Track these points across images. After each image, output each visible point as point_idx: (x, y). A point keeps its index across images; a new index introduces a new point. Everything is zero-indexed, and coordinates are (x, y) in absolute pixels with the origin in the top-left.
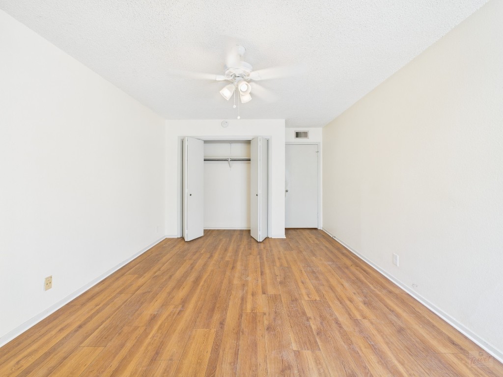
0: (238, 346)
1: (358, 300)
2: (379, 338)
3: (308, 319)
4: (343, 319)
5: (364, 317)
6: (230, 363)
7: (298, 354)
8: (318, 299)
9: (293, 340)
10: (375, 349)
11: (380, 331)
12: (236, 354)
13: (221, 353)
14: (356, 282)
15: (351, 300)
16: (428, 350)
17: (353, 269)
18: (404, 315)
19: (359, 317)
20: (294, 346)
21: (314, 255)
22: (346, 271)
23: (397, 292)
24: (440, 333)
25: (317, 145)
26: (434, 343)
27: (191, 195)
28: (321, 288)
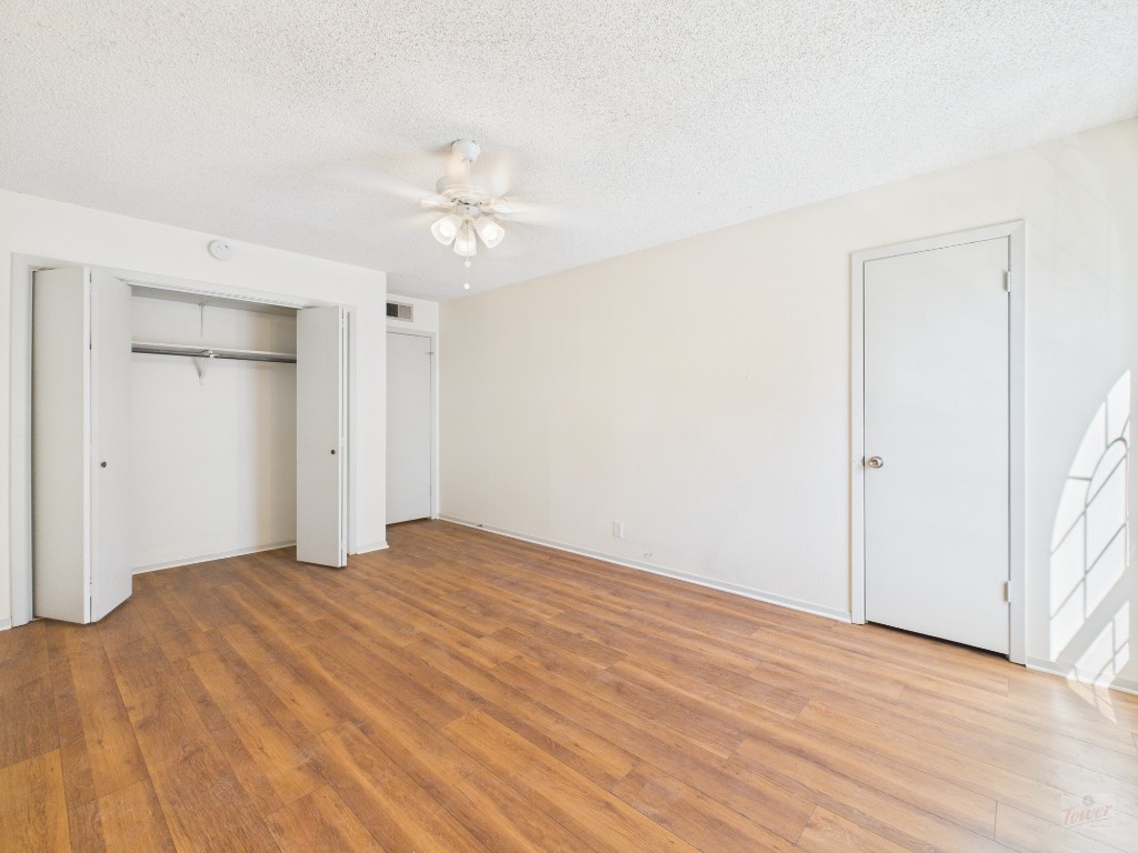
0: (538, 704)
1: (603, 593)
2: (659, 619)
3: (579, 636)
4: (612, 618)
5: (630, 608)
6: (557, 722)
7: (612, 670)
8: (562, 611)
9: (592, 663)
10: (664, 628)
11: (656, 614)
12: (549, 711)
13: (528, 723)
14: (578, 576)
15: (598, 598)
16: (699, 609)
17: (555, 562)
18: (656, 590)
19: (626, 610)
20: (601, 667)
21: (482, 561)
22: (550, 567)
23: (629, 572)
24: (694, 593)
25: (430, 337)
26: (697, 602)
27: (104, 465)
28: (548, 598)
